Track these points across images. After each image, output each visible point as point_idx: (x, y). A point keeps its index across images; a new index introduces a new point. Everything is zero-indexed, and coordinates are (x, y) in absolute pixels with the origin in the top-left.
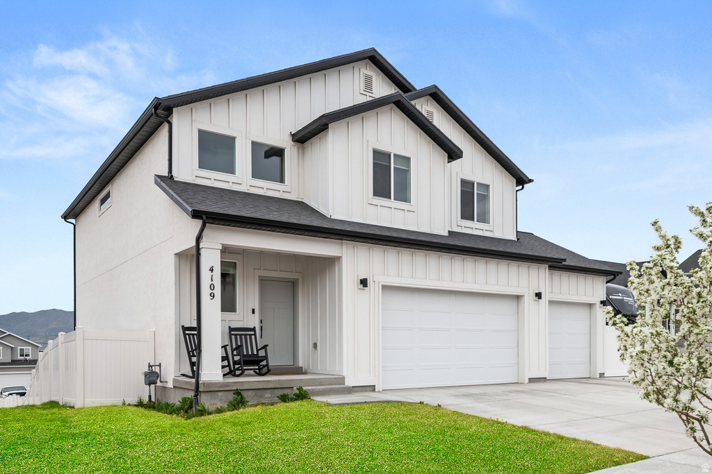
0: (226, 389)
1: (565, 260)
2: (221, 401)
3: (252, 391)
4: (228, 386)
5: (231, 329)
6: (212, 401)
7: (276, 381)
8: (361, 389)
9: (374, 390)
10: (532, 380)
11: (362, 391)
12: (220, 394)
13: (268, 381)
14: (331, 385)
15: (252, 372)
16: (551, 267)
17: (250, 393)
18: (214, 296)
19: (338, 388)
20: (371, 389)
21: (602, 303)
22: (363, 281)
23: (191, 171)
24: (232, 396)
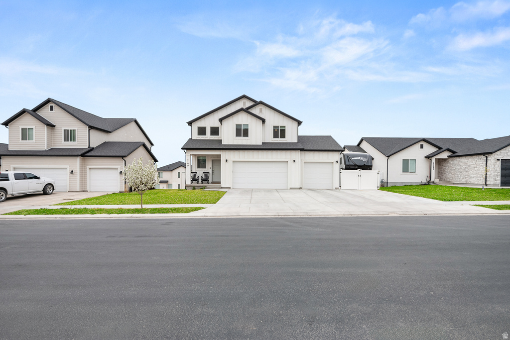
3: (197, 187)
4: (191, 185)
5: (203, 172)
11: (227, 188)
12: (190, 187)
14: (217, 186)
15: (206, 183)
16: (301, 151)
20: (230, 188)
21: (337, 162)
22: (227, 161)
23: (196, 137)
24: (192, 188)
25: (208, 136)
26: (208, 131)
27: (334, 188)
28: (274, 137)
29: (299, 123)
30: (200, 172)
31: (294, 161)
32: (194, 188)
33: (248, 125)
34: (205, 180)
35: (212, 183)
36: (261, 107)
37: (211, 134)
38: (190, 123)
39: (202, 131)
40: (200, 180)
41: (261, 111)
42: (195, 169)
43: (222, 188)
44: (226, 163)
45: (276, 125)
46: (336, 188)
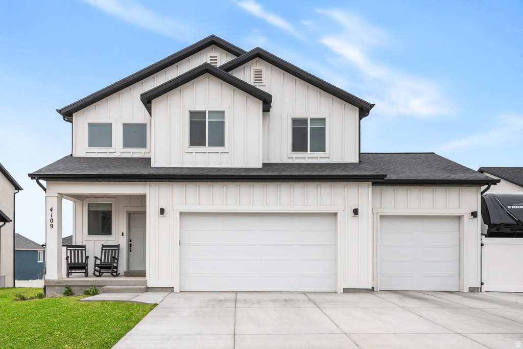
0: (59, 285)
1: (386, 176)
2: (57, 292)
3: (78, 287)
4: (61, 283)
5: (103, 246)
6: (52, 292)
7: (94, 281)
8: (162, 289)
9: (173, 291)
10: (346, 291)
11: (163, 291)
12: (57, 288)
13: (88, 281)
14: (135, 285)
15: (110, 274)
16: (374, 184)
17: (76, 288)
18: (53, 226)
19: (133, 288)
20: (171, 290)
21: (474, 214)
22: (162, 211)
23: (84, 150)
24: (64, 290)
25: (117, 149)
26: (117, 135)
27: (466, 290)
28: (295, 149)
29: (364, 109)
30: (94, 246)
31: (356, 212)
32: (69, 292)
33: (223, 112)
34: (108, 266)
35: (127, 274)
36: (258, 68)
37: (126, 144)
38: (68, 114)
39: (100, 134)
40: (91, 268)
41: (258, 76)
42: (82, 237)
43: (148, 289)
44: (162, 218)
45: (300, 115)
46: (472, 290)
